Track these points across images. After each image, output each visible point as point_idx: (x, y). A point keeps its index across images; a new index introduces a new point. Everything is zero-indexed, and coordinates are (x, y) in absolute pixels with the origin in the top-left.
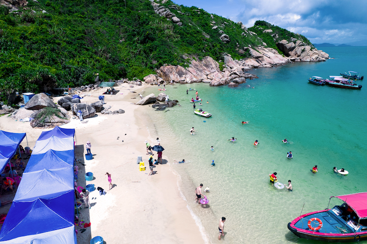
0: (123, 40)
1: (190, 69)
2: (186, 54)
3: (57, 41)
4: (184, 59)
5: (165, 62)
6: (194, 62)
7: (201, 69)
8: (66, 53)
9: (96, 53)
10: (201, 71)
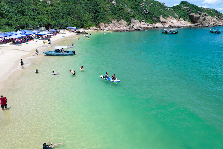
0: (88, 12)
1: (110, 25)
2: (111, 18)
3: (58, 13)
4: (109, 20)
5: (100, 22)
6: (114, 22)
7: (116, 25)
8: (61, 17)
9: (73, 17)
10: (116, 26)
